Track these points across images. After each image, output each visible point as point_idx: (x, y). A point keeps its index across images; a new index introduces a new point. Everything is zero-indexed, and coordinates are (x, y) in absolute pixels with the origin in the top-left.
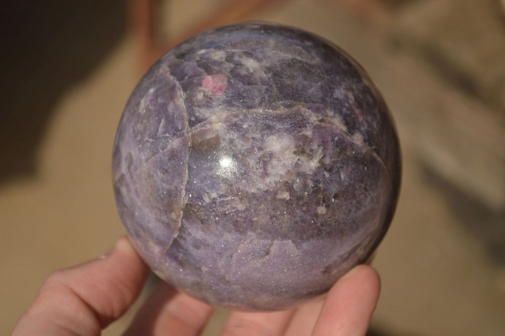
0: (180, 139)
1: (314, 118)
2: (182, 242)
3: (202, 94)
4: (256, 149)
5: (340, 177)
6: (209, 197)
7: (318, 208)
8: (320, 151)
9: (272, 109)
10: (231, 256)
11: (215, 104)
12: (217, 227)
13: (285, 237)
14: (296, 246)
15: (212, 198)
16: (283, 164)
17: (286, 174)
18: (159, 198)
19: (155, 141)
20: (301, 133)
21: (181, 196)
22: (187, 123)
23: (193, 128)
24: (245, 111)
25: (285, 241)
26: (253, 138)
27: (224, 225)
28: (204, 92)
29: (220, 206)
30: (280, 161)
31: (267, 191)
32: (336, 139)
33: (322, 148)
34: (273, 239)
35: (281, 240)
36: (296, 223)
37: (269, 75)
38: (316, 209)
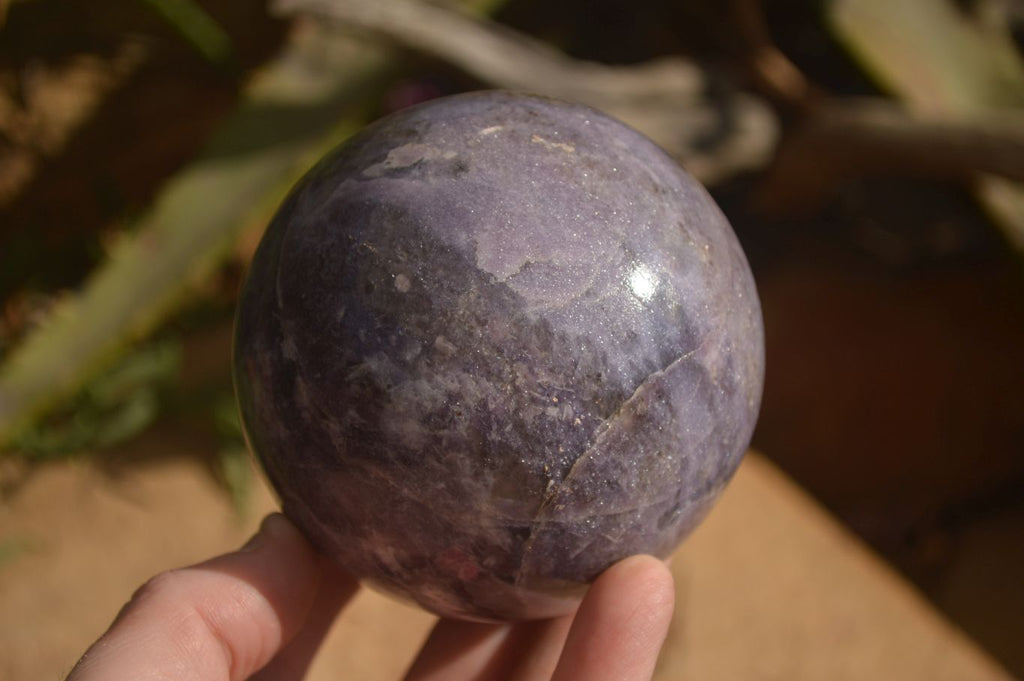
0: (557, 521)
1: (334, 427)
2: (655, 358)
3: (485, 563)
4: (444, 443)
5: (346, 315)
6: (562, 413)
7: (405, 291)
8: (351, 376)
9: (388, 483)
10: (588, 293)
11: (472, 541)
12: (579, 358)
13: (483, 278)
14: (476, 249)
15: (558, 409)
16: (416, 395)
17: (420, 378)
18: (649, 448)
19: (603, 534)
20: (364, 421)
21: (607, 435)
22: (533, 537)
23: (526, 526)
24: (431, 507)
25: (486, 270)
26: (440, 462)
27: (565, 354)
28: (481, 563)
29: (554, 389)
30: (418, 403)
31: (466, 371)
32: (319, 375)
33: (346, 379)
34: (503, 285)
35: (492, 275)
36: (452, 291)
37: (367, 527)
38: (408, 293)
